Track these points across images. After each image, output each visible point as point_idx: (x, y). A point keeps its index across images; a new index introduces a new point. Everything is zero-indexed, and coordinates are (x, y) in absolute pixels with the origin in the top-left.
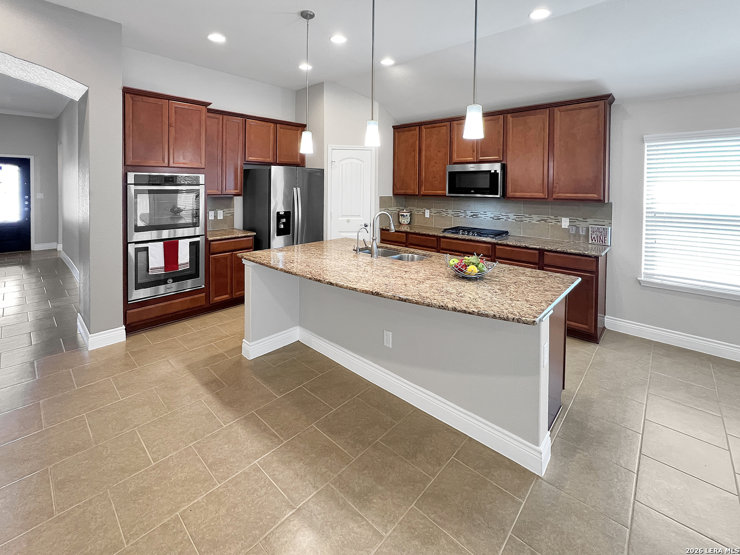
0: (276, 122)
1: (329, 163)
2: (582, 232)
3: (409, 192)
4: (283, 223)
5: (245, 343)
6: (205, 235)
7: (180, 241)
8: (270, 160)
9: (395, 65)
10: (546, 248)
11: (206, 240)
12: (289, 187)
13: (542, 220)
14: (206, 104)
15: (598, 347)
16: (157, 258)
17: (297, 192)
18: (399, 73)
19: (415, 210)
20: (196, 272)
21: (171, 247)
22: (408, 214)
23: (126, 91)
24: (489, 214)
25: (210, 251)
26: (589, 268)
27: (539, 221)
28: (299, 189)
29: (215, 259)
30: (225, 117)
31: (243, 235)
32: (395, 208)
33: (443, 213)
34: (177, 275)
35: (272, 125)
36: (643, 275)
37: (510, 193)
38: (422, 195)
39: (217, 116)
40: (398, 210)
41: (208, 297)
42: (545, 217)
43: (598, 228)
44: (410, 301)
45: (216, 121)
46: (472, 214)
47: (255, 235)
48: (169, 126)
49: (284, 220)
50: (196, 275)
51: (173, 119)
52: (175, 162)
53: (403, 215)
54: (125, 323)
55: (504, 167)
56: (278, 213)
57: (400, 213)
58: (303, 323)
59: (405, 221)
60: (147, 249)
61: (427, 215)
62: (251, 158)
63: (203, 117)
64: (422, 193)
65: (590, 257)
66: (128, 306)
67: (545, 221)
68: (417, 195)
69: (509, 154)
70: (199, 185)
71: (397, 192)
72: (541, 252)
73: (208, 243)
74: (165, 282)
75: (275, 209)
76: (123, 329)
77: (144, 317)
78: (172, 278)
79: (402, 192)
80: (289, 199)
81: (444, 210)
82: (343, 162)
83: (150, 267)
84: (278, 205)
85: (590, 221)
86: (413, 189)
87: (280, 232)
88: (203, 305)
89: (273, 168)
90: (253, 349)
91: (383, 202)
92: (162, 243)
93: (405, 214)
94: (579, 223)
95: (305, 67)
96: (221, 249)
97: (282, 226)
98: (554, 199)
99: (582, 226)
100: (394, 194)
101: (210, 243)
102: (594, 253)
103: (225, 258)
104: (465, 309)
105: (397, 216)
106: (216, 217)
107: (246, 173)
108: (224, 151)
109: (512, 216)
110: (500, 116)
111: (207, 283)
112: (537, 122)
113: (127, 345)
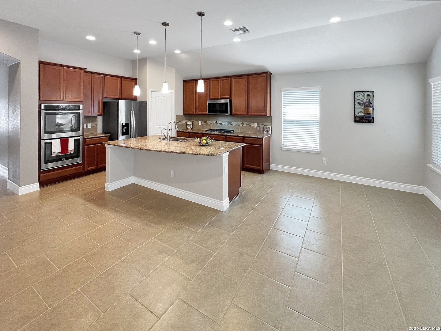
0: (121, 77)
1: (150, 98)
2: (261, 129)
3: (191, 113)
4: (125, 129)
5: (106, 184)
6: (83, 136)
7: (69, 139)
8: (118, 97)
9: (181, 53)
10: (245, 136)
11: (83, 138)
12: (128, 110)
13: (247, 124)
14: (83, 69)
15: (264, 175)
16: (56, 148)
17: (133, 113)
18: (183, 56)
19: (194, 122)
20: (78, 155)
21: (64, 142)
22: (191, 124)
23: (41, 63)
24: (227, 123)
25: (85, 144)
26: (260, 143)
27: (246, 125)
28: (133, 112)
29: (88, 148)
30: (93, 75)
31: (104, 135)
32: (184, 121)
33: (207, 123)
34: (68, 156)
35: (119, 79)
36: (282, 145)
37: (233, 113)
38: (197, 114)
39: (89, 74)
40: (186, 122)
41: (84, 167)
42: (248, 123)
43: (267, 127)
44: (177, 153)
45: (88, 77)
46: (220, 123)
47: (109, 136)
48: (64, 80)
49: (126, 128)
50: (78, 156)
51: (65, 77)
52: (67, 98)
53: (188, 124)
54: (39, 182)
55: (231, 101)
56: (122, 124)
57: (187, 123)
58: (135, 175)
59: (190, 127)
60: (51, 143)
61: (200, 124)
62: (107, 96)
63: (82, 75)
64: (197, 113)
65: (260, 138)
66: (40, 172)
67: (248, 125)
68: (194, 114)
69: (233, 95)
70: (79, 110)
71: (185, 113)
72: (244, 137)
73: (84, 139)
74: (61, 160)
75: (121, 122)
76: (38, 184)
77: (50, 178)
78: (65, 158)
79: (188, 113)
80: (128, 116)
81: (208, 121)
82: (157, 98)
83: (53, 152)
84: (122, 120)
85: (264, 124)
86: (192, 111)
87: (123, 134)
88: (81, 172)
89: (120, 101)
90: (111, 186)
91: (178, 117)
92: (60, 140)
93: (189, 124)
94: (260, 125)
95: (137, 51)
96: (91, 143)
97: (125, 131)
98: (250, 115)
99: (262, 126)
100: (184, 114)
101: (85, 140)
102: (262, 137)
103: (94, 147)
104: (195, 153)
105: (185, 125)
106: (87, 127)
107: (105, 104)
108: (93, 92)
109: (235, 123)
110: (229, 78)
111: (84, 159)
112: (243, 81)
113: (40, 192)
